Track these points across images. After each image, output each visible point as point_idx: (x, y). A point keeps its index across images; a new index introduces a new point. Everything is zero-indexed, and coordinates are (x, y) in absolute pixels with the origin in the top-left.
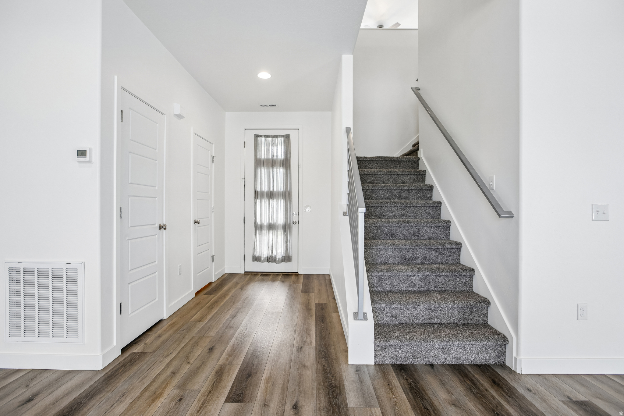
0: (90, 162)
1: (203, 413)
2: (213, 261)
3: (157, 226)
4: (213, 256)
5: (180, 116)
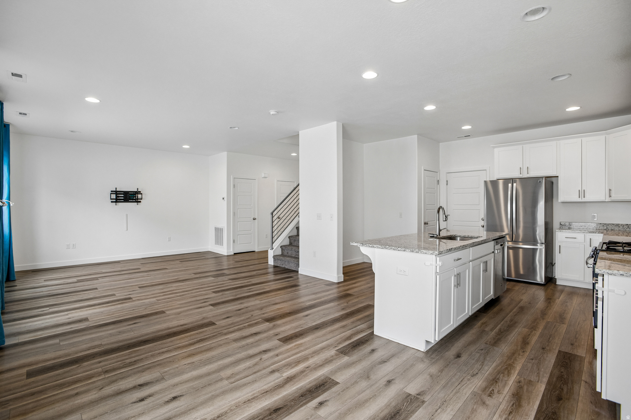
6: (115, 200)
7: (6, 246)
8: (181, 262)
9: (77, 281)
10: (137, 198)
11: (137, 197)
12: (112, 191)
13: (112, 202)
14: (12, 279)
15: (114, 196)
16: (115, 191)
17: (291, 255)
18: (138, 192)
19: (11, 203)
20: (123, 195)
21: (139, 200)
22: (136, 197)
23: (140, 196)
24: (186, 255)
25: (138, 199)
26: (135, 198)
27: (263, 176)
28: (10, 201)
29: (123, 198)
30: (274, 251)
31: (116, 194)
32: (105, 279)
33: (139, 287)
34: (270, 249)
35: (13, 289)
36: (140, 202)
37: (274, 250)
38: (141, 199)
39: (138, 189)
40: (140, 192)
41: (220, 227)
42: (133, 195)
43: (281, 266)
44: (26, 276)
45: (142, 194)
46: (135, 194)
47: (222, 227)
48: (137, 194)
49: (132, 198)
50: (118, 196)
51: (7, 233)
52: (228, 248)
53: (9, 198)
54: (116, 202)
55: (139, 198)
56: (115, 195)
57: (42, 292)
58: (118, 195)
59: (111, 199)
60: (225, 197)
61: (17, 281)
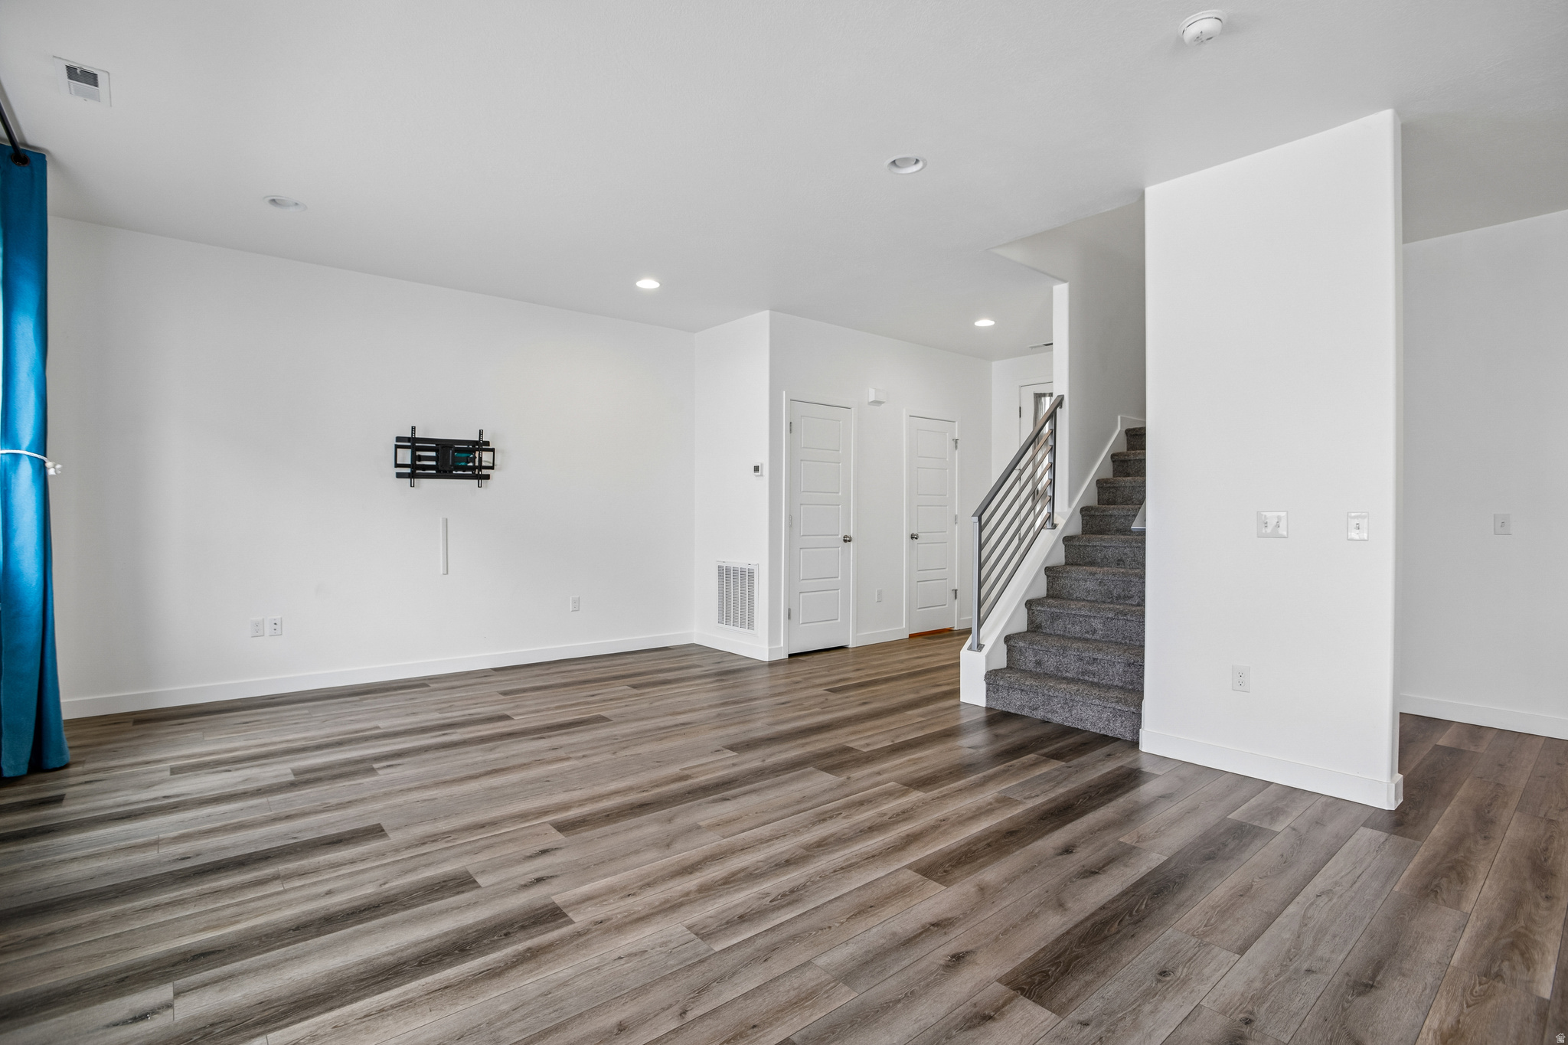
0: (762, 475)
1: (839, 876)
2: (956, 598)
3: (841, 537)
4: (956, 590)
5: (877, 403)
6: (408, 470)
7: (31, 636)
8: (634, 687)
9: (292, 778)
10: (477, 464)
11: (477, 460)
12: (399, 439)
13: (399, 475)
14: (52, 763)
15: (405, 456)
16: (409, 440)
17: (1058, 670)
18: (481, 445)
19: (49, 464)
20: (433, 454)
21: (484, 472)
22: (474, 461)
23: (487, 457)
24: (630, 659)
25: (481, 467)
26: (471, 464)
27: (872, 399)
28: (45, 456)
29: (434, 463)
30: (987, 657)
31: (414, 449)
32: (399, 769)
33: (562, 827)
34: (970, 648)
35: (45, 819)
36: (487, 477)
37: (985, 650)
38: (492, 468)
39: (481, 433)
40: (487, 443)
41: (739, 566)
42: (464, 455)
43: (1026, 712)
44: (110, 743)
45: (493, 450)
46: (473, 451)
47: (747, 567)
48: (478, 450)
49: (463, 464)
50: (419, 456)
51: (34, 584)
52: (773, 637)
53: (42, 444)
54: (412, 476)
55: (484, 464)
56: (410, 450)
57: (156, 843)
58: (418, 453)
59: (397, 465)
60: (762, 465)
61: (72, 770)
